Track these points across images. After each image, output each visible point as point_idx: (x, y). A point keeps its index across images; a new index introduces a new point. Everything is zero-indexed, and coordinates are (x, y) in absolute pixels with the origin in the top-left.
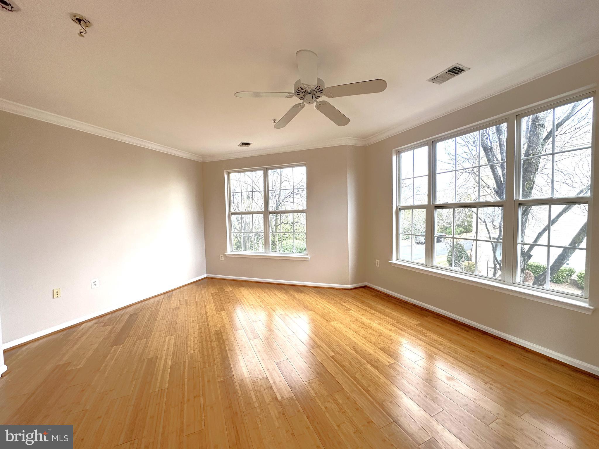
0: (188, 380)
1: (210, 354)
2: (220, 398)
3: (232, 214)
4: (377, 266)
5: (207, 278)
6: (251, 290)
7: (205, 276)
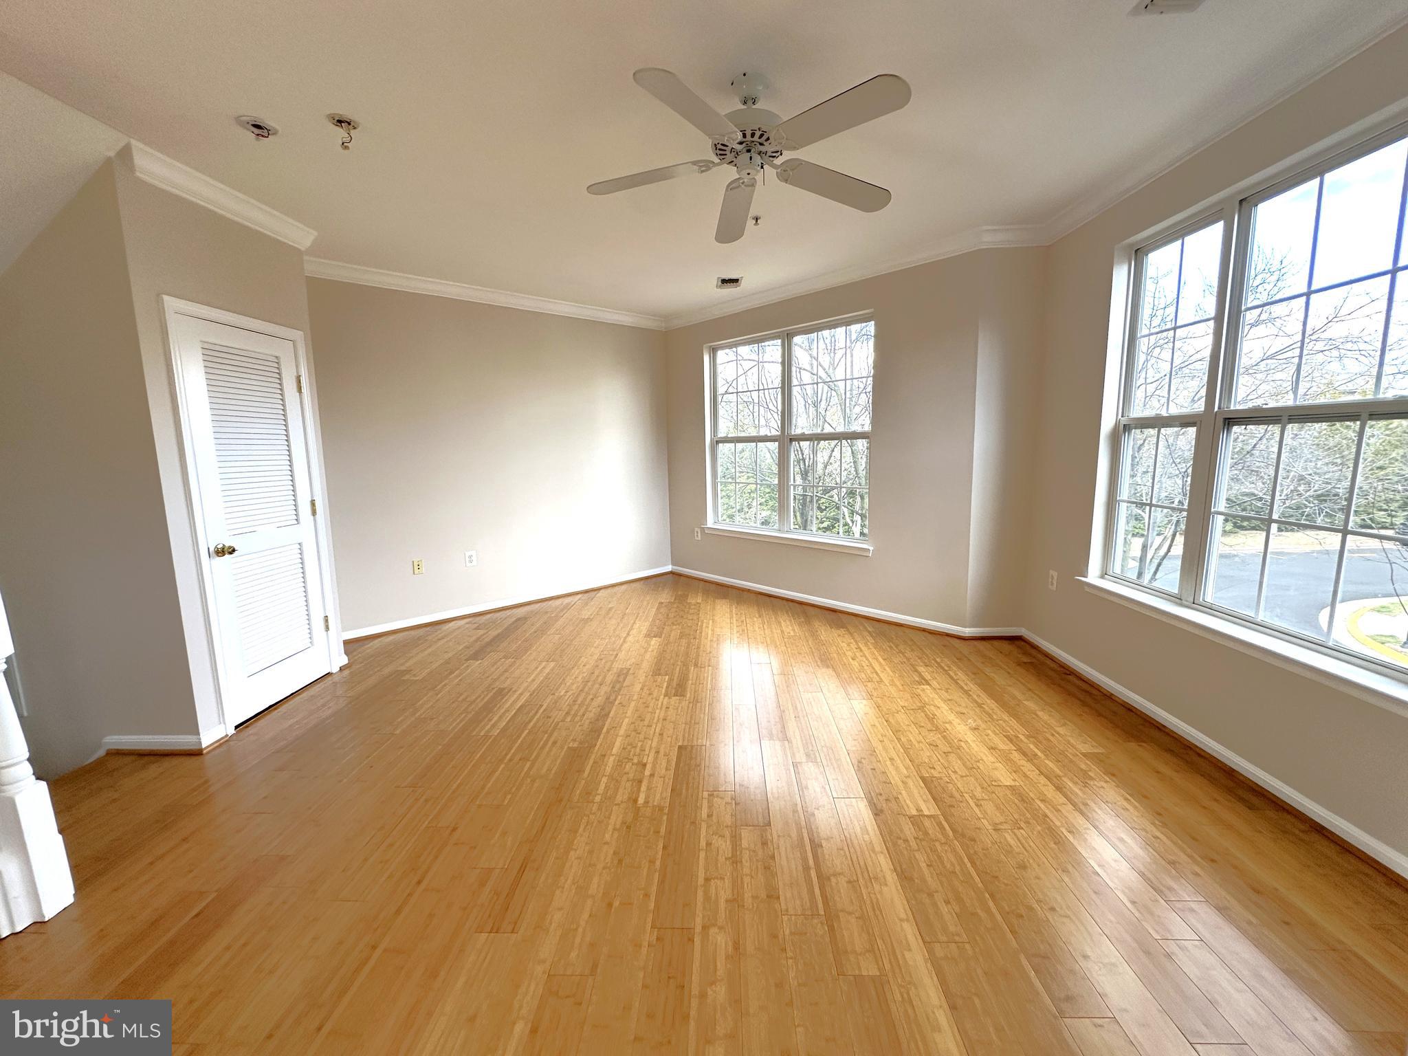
0: (529, 733)
1: (586, 703)
2: (553, 772)
3: (718, 442)
4: (1050, 587)
5: (671, 573)
6: (736, 608)
7: (669, 568)
